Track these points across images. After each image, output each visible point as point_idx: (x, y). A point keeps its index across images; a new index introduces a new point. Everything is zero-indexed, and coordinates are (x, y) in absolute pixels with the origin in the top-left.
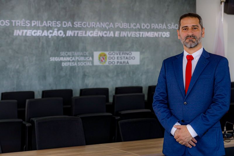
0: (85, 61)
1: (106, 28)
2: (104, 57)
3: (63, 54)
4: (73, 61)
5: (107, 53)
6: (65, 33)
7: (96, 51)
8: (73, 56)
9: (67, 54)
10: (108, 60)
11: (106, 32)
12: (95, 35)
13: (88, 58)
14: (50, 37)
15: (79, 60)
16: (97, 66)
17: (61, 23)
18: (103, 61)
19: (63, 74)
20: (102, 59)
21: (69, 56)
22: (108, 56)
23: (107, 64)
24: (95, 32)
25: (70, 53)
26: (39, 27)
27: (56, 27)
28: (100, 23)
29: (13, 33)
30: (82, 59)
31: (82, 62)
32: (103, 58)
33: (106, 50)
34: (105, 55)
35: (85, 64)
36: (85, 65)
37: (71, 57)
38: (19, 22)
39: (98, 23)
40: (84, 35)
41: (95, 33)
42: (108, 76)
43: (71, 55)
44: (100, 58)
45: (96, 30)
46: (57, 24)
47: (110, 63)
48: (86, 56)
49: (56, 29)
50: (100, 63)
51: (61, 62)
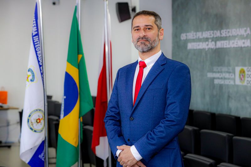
0: (229, 79)
1: (244, 35)
2: (243, 74)
3: (215, 69)
4: (222, 78)
5: (245, 69)
6: (216, 45)
7: (237, 66)
8: (221, 72)
9: (217, 69)
10: (246, 79)
11: (243, 41)
12: (236, 46)
13: (232, 75)
14: (207, 50)
15: (226, 77)
16: (238, 86)
17: (213, 33)
18: (243, 79)
19: (215, 93)
20: (241, 76)
21: (219, 72)
22: (246, 73)
23: (245, 83)
24: (236, 41)
25: (219, 68)
26: (201, 39)
27: (211, 38)
28: (239, 30)
29: (187, 47)
30: (227, 75)
31: (227, 80)
32: (243, 76)
33: (245, 66)
34: (244, 72)
35: (229, 82)
36: (229, 84)
37: (220, 74)
38: (191, 35)
39: (238, 30)
40: (228, 46)
41: (236, 43)
42: (246, 100)
43: (220, 71)
44: (240, 75)
45: (237, 39)
46: (211, 35)
47: (248, 82)
48: (230, 73)
49: (210, 40)
50: (241, 82)
51: (214, 78)
